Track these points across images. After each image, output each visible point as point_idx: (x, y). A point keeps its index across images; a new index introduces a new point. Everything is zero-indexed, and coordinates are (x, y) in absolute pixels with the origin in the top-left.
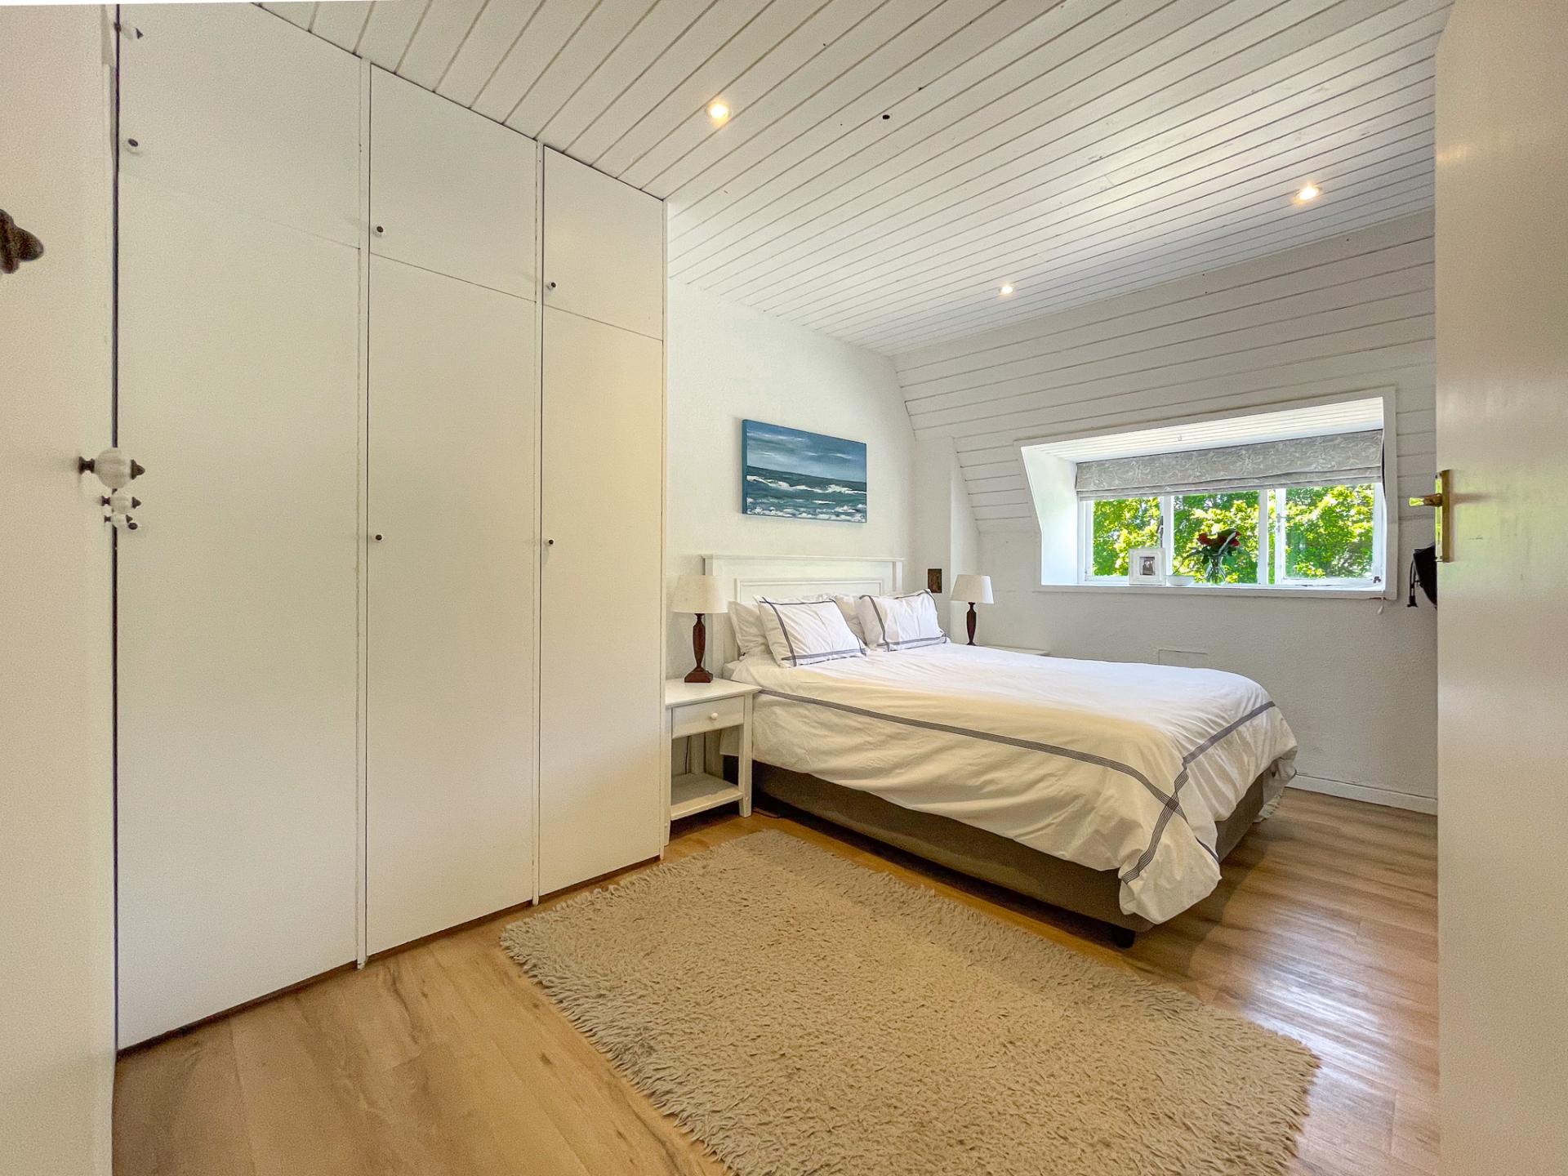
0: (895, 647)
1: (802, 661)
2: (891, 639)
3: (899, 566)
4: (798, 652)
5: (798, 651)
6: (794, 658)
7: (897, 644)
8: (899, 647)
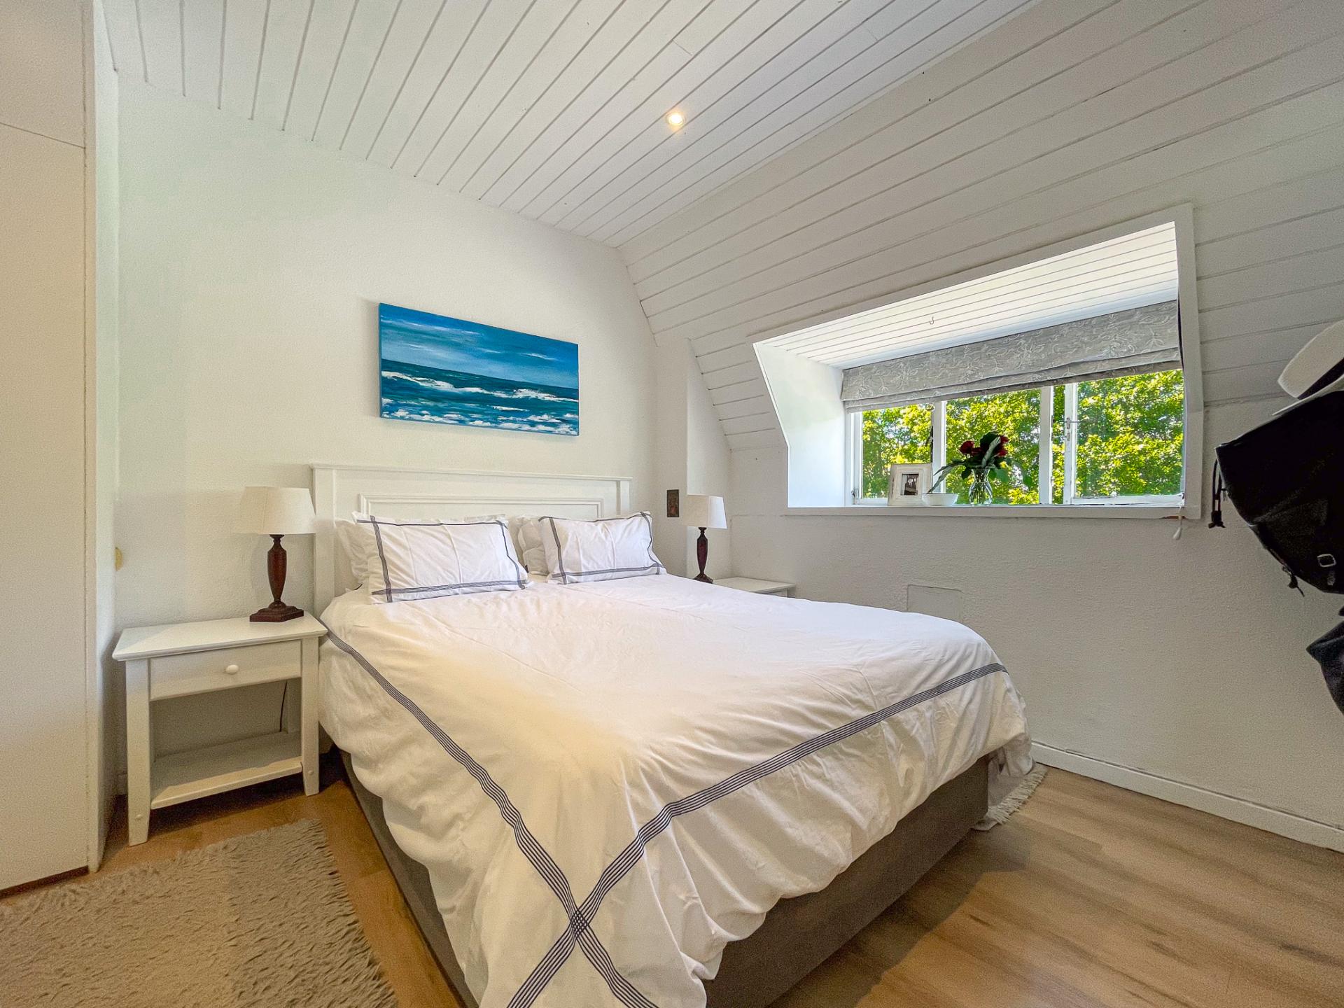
0: (575, 578)
1: (402, 596)
2: (571, 569)
3: (625, 487)
4: (396, 585)
5: (396, 583)
6: (389, 592)
7: (578, 574)
8: (582, 578)
